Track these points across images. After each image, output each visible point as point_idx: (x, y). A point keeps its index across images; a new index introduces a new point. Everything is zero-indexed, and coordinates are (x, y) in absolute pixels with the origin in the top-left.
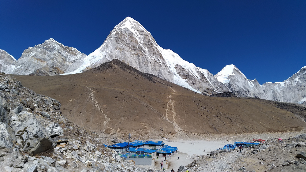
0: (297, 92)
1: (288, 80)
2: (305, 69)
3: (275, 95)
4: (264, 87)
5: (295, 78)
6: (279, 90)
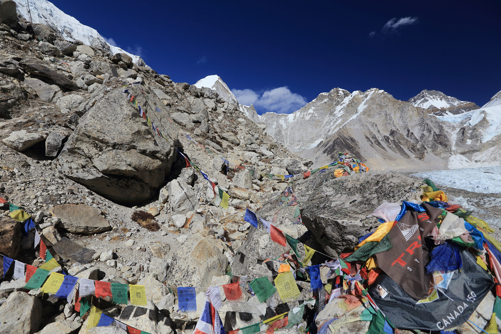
0: (310, 130)
1: (299, 112)
2: (324, 97)
3: (278, 133)
4: (265, 119)
5: (308, 109)
6: (284, 126)
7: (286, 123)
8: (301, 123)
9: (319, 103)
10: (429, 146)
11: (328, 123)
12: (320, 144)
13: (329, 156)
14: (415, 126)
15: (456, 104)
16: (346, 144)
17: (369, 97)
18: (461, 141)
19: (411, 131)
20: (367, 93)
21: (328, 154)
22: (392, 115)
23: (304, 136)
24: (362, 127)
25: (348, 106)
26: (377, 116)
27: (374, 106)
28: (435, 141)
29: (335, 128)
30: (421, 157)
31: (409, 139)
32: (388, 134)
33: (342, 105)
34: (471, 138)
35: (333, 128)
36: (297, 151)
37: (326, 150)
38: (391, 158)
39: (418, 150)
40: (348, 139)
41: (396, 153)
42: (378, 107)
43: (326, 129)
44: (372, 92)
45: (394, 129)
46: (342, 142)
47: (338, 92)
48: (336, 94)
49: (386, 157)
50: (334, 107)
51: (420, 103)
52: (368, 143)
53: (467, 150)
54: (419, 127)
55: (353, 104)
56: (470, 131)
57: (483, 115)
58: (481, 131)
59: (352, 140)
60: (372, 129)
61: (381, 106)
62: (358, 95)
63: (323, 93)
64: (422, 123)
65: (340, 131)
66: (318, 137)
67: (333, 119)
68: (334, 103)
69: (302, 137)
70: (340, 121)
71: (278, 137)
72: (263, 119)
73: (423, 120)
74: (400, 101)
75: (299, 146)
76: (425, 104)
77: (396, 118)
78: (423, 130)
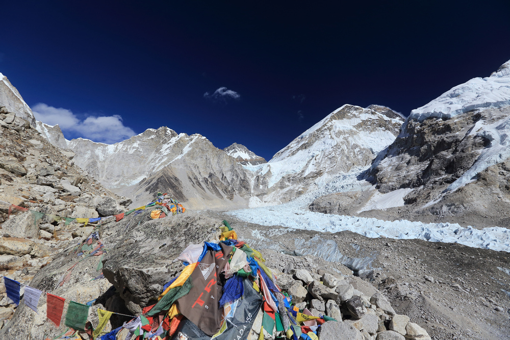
0: (132, 165)
1: (121, 144)
2: (152, 133)
3: (91, 164)
4: (75, 145)
5: (133, 143)
6: (101, 157)
7: (104, 154)
8: (123, 157)
9: (145, 139)
10: (237, 189)
11: (154, 160)
12: (142, 181)
13: (152, 194)
14: (227, 171)
15: (254, 158)
16: (170, 183)
17: (193, 141)
18: (257, 186)
19: (225, 175)
20: (192, 137)
21: (150, 192)
22: (211, 160)
23: (125, 171)
24: (185, 168)
25: (174, 145)
26: (199, 159)
27: (197, 150)
28: (241, 185)
29: (160, 166)
30: (231, 198)
31: (223, 182)
32: (207, 176)
33: (169, 144)
34: (262, 184)
35: (158, 165)
36: (115, 187)
37: (149, 188)
38: (208, 198)
39: (229, 192)
40: (172, 178)
41: (213, 194)
42: (200, 151)
43: (150, 166)
44: (196, 137)
45: (212, 172)
46: (166, 181)
47: (166, 131)
48: (163, 132)
49: (205, 197)
50: (160, 144)
51: (232, 153)
52: (190, 183)
53: (260, 193)
54: (231, 172)
55: (179, 145)
56: (262, 179)
57: (269, 168)
58: (267, 179)
59: (176, 179)
60: (194, 171)
61: (203, 150)
62: (184, 137)
63: (151, 129)
64: (233, 170)
65: (165, 169)
66: (141, 173)
67: (159, 157)
68: (161, 141)
69: (123, 172)
70: (165, 159)
71: (91, 170)
72: (72, 146)
73: (233, 167)
74: (217, 149)
75: (118, 182)
76: (235, 154)
77: (214, 162)
78: (233, 176)
